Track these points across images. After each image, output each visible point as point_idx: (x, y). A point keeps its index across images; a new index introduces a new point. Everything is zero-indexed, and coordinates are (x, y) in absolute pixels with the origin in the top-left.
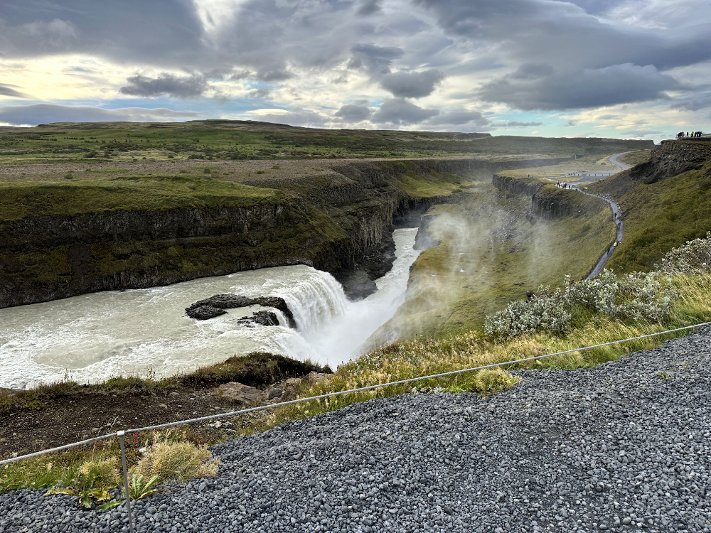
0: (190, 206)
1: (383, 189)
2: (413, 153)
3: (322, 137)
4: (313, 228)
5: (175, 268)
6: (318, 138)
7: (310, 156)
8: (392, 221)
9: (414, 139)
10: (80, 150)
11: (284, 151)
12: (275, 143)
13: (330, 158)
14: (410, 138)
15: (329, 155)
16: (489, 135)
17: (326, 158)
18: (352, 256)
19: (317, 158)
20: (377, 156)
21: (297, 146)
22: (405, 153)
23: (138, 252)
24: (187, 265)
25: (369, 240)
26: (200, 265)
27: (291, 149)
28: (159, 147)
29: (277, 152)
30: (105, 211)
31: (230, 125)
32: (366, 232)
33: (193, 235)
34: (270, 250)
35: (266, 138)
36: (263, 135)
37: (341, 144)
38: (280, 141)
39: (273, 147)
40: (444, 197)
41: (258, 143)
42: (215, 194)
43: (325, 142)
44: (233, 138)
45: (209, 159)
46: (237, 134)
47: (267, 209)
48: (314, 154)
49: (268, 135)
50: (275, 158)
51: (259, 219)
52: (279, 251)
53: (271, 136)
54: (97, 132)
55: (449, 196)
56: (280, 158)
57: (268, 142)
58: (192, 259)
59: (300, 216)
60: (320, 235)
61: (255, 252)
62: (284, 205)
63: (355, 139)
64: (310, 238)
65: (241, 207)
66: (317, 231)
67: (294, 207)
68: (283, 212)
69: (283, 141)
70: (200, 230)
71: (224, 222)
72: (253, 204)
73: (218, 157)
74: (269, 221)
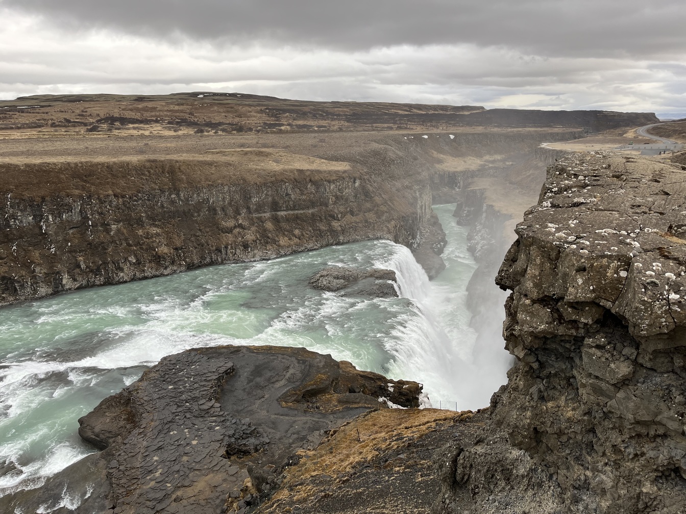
0: (282, 180)
3: (318, 110)
4: (386, 201)
5: (274, 242)
6: (314, 110)
7: (316, 129)
9: (410, 111)
10: (76, 124)
13: (338, 131)
14: (407, 111)
15: (336, 127)
16: (482, 108)
17: (333, 131)
19: (324, 131)
21: (294, 119)
22: (411, 127)
23: (240, 226)
24: (284, 240)
26: (293, 238)
28: (157, 121)
29: (281, 125)
31: (216, 98)
32: (419, 207)
33: (285, 209)
34: (353, 224)
35: (261, 112)
36: (259, 108)
37: (338, 116)
38: (277, 114)
39: (272, 121)
40: (473, 171)
41: (254, 117)
42: (299, 168)
43: (321, 115)
44: (228, 112)
45: (215, 133)
46: (232, 108)
47: (348, 182)
48: (319, 127)
49: (263, 108)
50: (281, 132)
51: (342, 193)
52: (360, 225)
53: (266, 109)
54: (87, 105)
55: (478, 171)
56: (287, 132)
57: (264, 115)
58: (286, 233)
59: (375, 190)
60: (392, 209)
61: (340, 226)
62: (360, 179)
63: (352, 112)
64: (386, 212)
65: (326, 180)
66: (389, 205)
67: (369, 181)
68: (360, 185)
69: (280, 114)
70: (291, 204)
71: (312, 196)
72: (336, 178)
73: (223, 130)
74: (350, 195)
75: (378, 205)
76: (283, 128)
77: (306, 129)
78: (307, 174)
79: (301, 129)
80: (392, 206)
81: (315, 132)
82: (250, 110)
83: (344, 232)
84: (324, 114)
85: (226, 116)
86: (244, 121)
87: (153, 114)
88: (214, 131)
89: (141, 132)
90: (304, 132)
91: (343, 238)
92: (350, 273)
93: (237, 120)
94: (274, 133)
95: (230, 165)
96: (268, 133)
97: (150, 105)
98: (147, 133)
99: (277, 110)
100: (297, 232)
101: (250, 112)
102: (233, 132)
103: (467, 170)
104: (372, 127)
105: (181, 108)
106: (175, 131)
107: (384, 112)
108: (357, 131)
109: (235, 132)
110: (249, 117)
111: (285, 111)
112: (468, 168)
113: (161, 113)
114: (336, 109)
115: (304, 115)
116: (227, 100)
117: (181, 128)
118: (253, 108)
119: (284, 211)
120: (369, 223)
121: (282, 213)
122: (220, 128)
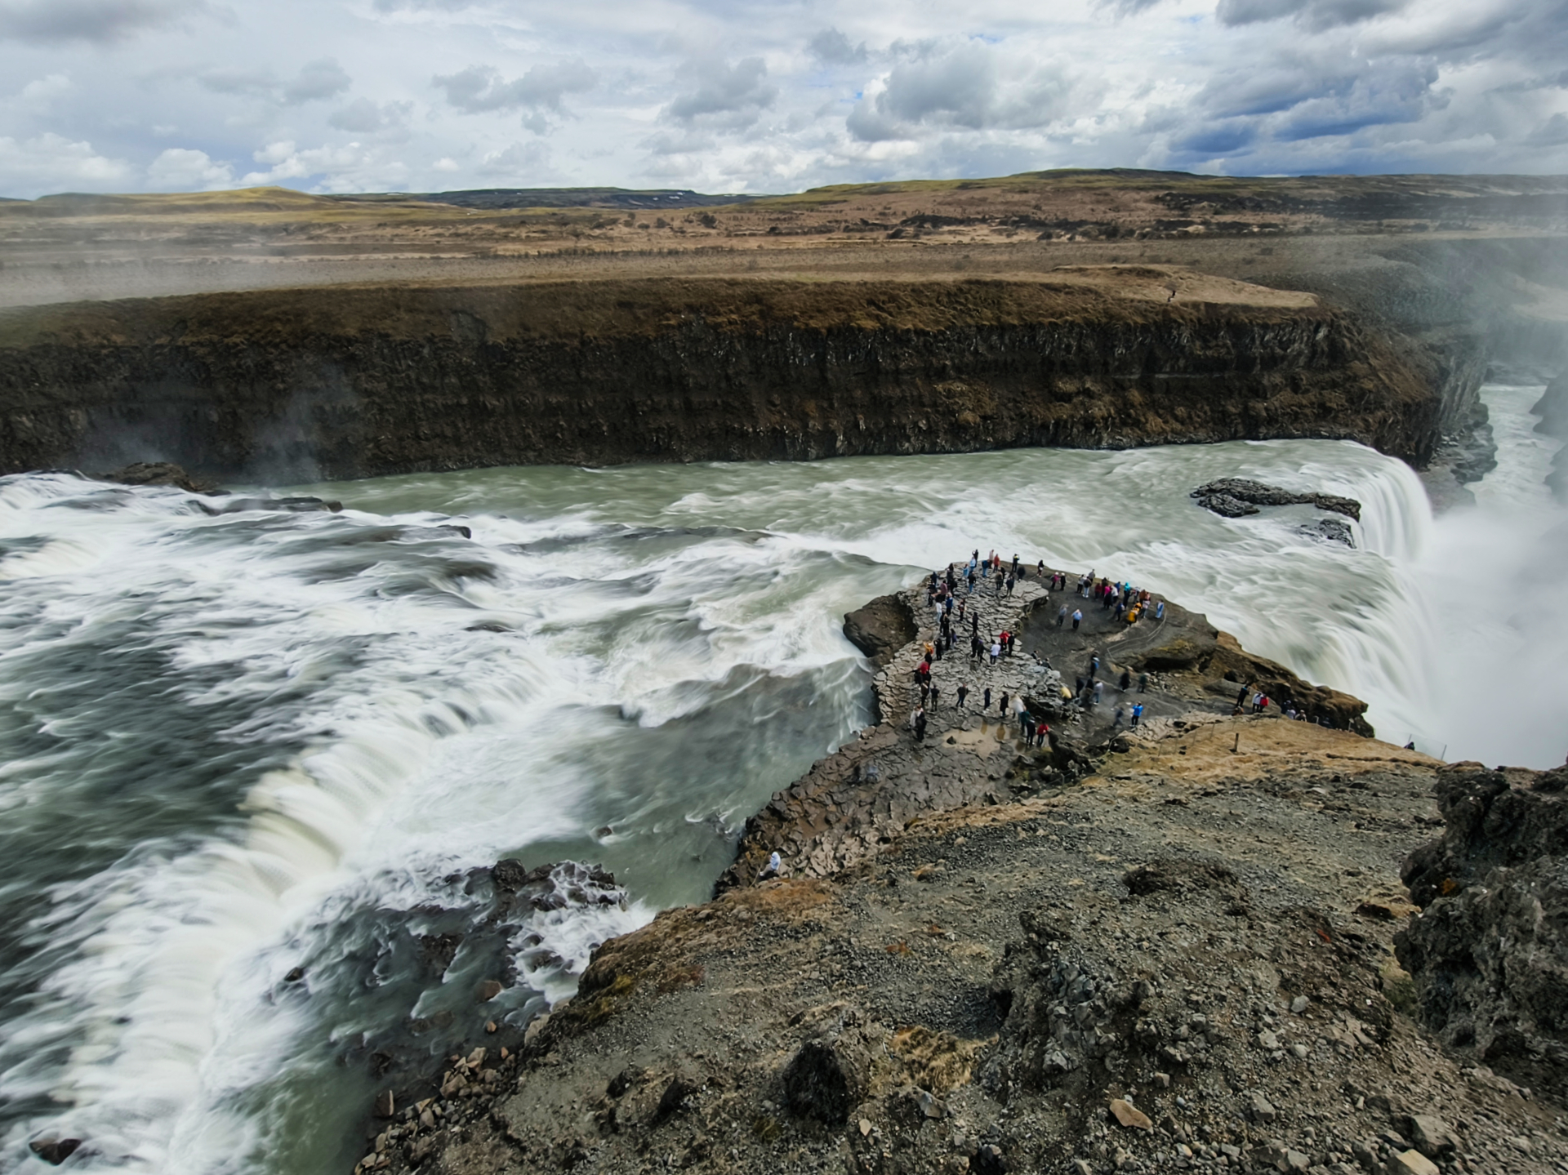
0: (1175, 321)
2: (1496, 225)
4: (1375, 372)
5: (1137, 424)
6: (1260, 194)
7: (1256, 229)
9: (1478, 191)
10: (874, 227)
12: (1176, 208)
13: (1300, 233)
14: (1472, 190)
15: (1297, 227)
17: (1292, 233)
19: (1270, 234)
21: (1219, 212)
22: (1475, 224)
23: (1087, 393)
24: (1154, 422)
26: (1172, 421)
27: (1212, 216)
29: (1187, 224)
30: (1050, 323)
31: (1082, 178)
33: (1168, 369)
34: (1293, 407)
35: (1157, 199)
36: (1153, 194)
37: (1308, 205)
38: (1185, 204)
39: (1173, 216)
41: (1143, 209)
42: (1210, 300)
43: (1274, 203)
44: (1099, 202)
45: (1070, 239)
47: (1302, 330)
48: (1262, 226)
49: (1161, 193)
50: (1186, 235)
51: (1285, 349)
52: (1308, 411)
53: (1167, 195)
54: (890, 197)
56: (1198, 236)
57: (1161, 206)
58: (1161, 411)
59: (1356, 349)
60: (1387, 388)
61: (1266, 409)
62: (1331, 325)
63: (1340, 196)
64: (1370, 391)
65: (1258, 324)
66: (1380, 379)
67: (1348, 330)
68: (1326, 337)
69: (1190, 203)
70: (1182, 363)
71: (1224, 351)
72: (1279, 321)
73: (1084, 234)
74: (1300, 353)
75: (1355, 378)
76: (1190, 229)
77: (1239, 230)
78: (1225, 311)
79: (1226, 230)
80: (1387, 381)
81: (1253, 234)
82: (1137, 197)
83: (1271, 420)
84: (1280, 202)
85: (1093, 210)
86: (1123, 218)
87: (980, 209)
88: (1069, 236)
89: (959, 238)
90: (1231, 235)
91: (1267, 429)
93: (1111, 215)
94: (1170, 237)
95: (1090, 291)
97: (978, 194)
98: (966, 240)
99: (1186, 196)
100: (1180, 411)
101: (1136, 201)
102: (1101, 237)
104: (1380, 224)
105: (1024, 197)
106: (1008, 236)
107: (1415, 194)
108: (1343, 233)
109: (1103, 237)
110: (1133, 210)
111: (1200, 198)
113: (993, 208)
114: (1307, 191)
115: (1239, 204)
116: (1099, 181)
117: (1019, 231)
118: (1143, 193)
119: (1165, 373)
120: (1330, 410)
121: (1162, 376)
122: (1081, 230)
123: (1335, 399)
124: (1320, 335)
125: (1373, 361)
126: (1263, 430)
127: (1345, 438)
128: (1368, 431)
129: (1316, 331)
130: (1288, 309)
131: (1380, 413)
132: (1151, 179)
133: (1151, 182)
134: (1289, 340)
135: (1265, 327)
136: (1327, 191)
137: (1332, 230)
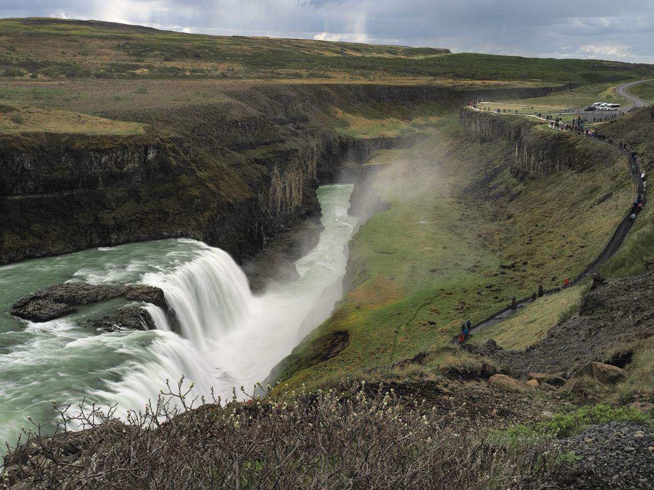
1: (301, 125)
2: (343, 75)
3: (205, 47)
4: (201, 182)
6: (198, 47)
7: (188, 74)
8: (315, 173)
9: (341, 53)
11: (148, 67)
12: (134, 55)
13: (218, 77)
14: (337, 52)
15: (218, 73)
16: (447, 51)
17: (213, 77)
18: (260, 225)
19: (198, 77)
20: (288, 76)
21: (166, 60)
22: (330, 74)
25: (284, 200)
27: (158, 62)
29: (138, 67)
31: (63, 26)
32: (278, 189)
33: (19, 192)
34: (138, 215)
35: (119, 47)
36: (115, 43)
37: (233, 57)
38: (141, 52)
39: (131, 61)
40: (390, 138)
41: (107, 54)
43: (209, 54)
44: (68, 46)
45: (33, 77)
46: (75, 41)
47: (133, 153)
48: (193, 71)
49: (122, 43)
50: (134, 76)
51: (121, 168)
52: (151, 217)
53: (127, 44)
55: (396, 138)
56: (142, 77)
57: (123, 53)
58: (17, 229)
59: (182, 165)
60: (213, 193)
61: (114, 218)
62: (158, 147)
63: (254, 51)
64: (197, 197)
65: (92, 150)
66: (207, 187)
67: (173, 150)
68: (157, 158)
69: (145, 51)
70: (31, 185)
71: (67, 173)
72: (111, 146)
73: (46, 74)
74: (135, 171)
75: (184, 188)
76: (138, 72)
77: (176, 74)
78: (63, 140)
79: (164, 73)
80: (213, 187)
81: (186, 77)
82: (102, 44)
83: (119, 228)
84: (212, 54)
85: (64, 53)
88: (31, 74)
90: (169, 77)
91: (116, 237)
92: (86, 292)
94: (123, 77)
96: (115, 78)
100: (37, 227)
101: (102, 47)
102: (61, 76)
103: (381, 137)
104: (273, 73)
107: (302, 53)
110: (99, 55)
111: (154, 48)
112: (383, 135)
114: (232, 46)
115: (183, 54)
116: (77, 29)
118: (107, 42)
119: (17, 195)
120: (167, 214)
121: (16, 198)
122: (43, 69)
123: (171, 205)
124: (151, 156)
125: (199, 173)
126: (114, 237)
127: (182, 236)
128: (200, 229)
129: (146, 153)
130: (118, 136)
131: (207, 214)
132: (122, 31)
133: (120, 33)
134: (123, 160)
135: (99, 151)
136: (245, 47)
137: (241, 75)
